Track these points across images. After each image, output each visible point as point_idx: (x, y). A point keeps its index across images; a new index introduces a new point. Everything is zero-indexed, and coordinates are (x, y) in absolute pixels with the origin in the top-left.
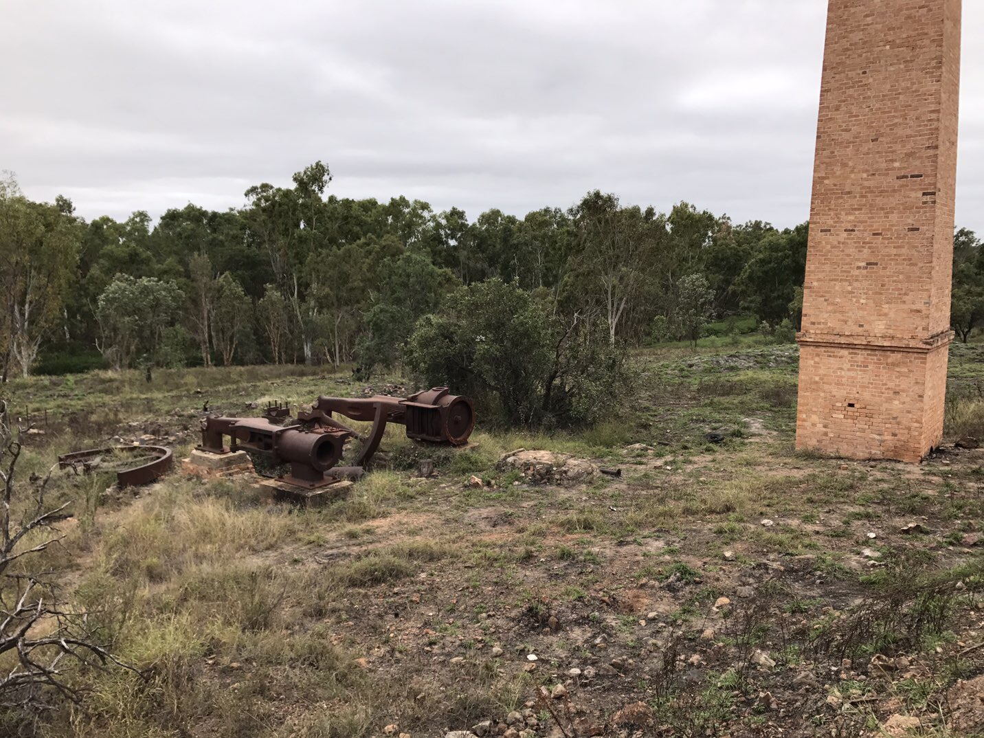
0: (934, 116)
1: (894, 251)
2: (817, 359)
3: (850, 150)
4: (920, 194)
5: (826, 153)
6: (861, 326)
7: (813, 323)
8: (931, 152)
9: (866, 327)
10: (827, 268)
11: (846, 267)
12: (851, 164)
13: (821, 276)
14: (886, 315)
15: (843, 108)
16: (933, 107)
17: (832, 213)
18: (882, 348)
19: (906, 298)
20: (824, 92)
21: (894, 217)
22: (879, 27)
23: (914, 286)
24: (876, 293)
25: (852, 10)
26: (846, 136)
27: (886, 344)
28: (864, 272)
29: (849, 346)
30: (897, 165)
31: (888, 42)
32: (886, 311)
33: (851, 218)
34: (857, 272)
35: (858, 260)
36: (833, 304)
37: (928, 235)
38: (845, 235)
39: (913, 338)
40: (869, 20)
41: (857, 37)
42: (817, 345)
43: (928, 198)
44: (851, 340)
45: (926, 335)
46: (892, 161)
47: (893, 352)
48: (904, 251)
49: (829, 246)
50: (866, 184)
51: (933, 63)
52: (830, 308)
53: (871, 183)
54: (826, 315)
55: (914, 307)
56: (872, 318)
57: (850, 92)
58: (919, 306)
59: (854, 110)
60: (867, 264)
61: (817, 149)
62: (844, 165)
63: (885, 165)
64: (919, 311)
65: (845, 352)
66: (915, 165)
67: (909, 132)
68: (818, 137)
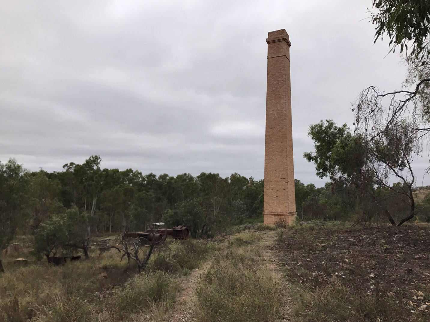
0: (286, 167)
1: (281, 194)
2: (267, 218)
3: (271, 172)
4: (285, 182)
5: (266, 173)
6: (276, 210)
7: (266, 210)
8: (286, 174)
9: (277, 211)
10: (268, 197)
11: (272, 197)
12: (271, 175)
13: (267, 199)
14: (280, 208)
15: (269, 164)
16: (286, 165)
17: (269, 185)
18: (280, 215)
19: (284, 204)
20: (265, 160)
21: (280, 187)
22: (275, 148)
23: (285, 201)
24: (278, 203)
25: (270, 144)
26: (270, 169)
27: (281, 214)
28: (276, 198)
29: (274, 215)
30: (280, 176)
31: (277, 151)
32: (280, 207)
33: (272, 187)
34: (274, 198)
35: (274, 196)
36: (270, 205)
37: (287, 191)
38: (271, 190)
39: (286, 213)
40: (273, 146)
41: (271, 150)
42: (267, 215)
43: (286, 183)
44: (274, 213)
45: (288, 212)
46: (279, 175)
47: (282, 216)
48: (283, 194)
49: (268, 193)
50: (275, 179)
51: (285, 156)
52: (270, 206)
53: (276, 179)
54: (268, 208)
55: (286, 206)
56: (278, 208)
57: (270, 160)
58: (287, 206)
59: (272, 164)
60: (276, 197)
61: (265, 172)
62: (270, 175)
63: (278, 176)
64: (287, 207)
65: (273, 216)
66: (284, 177)
67: (282, 169)
68: (265, 169)
